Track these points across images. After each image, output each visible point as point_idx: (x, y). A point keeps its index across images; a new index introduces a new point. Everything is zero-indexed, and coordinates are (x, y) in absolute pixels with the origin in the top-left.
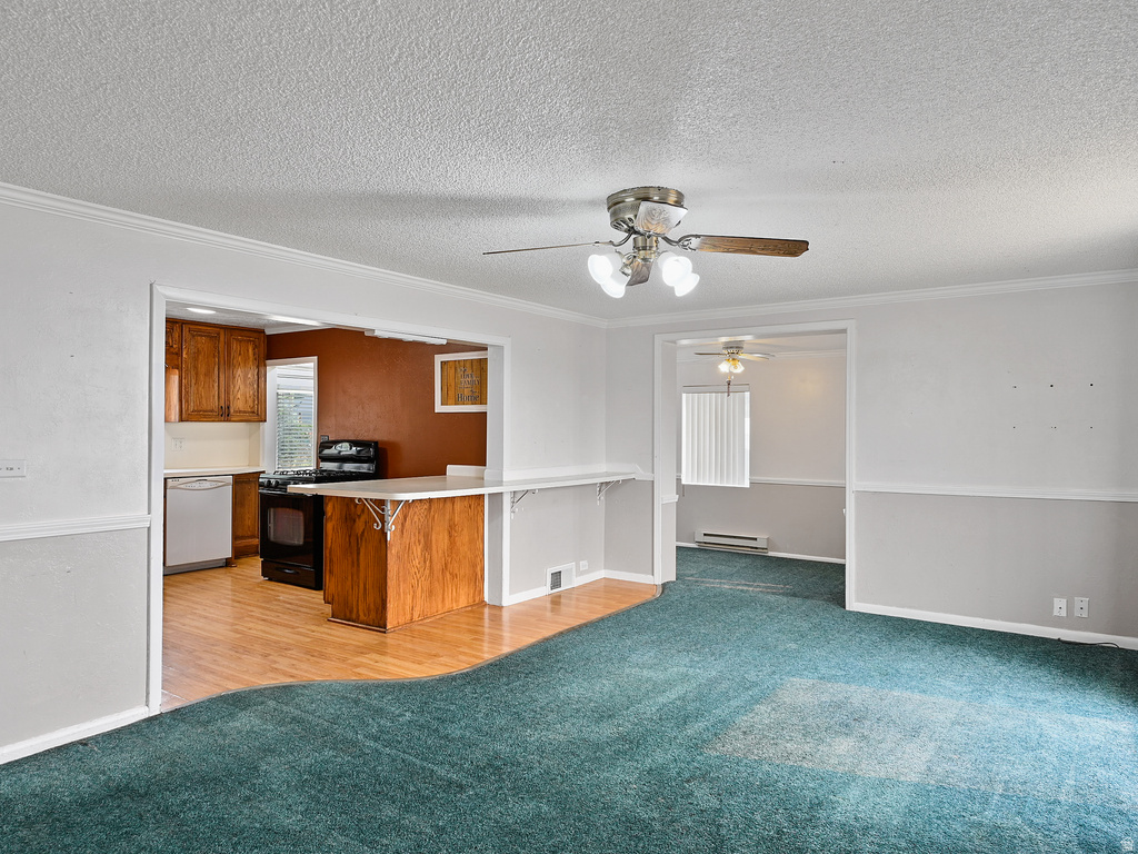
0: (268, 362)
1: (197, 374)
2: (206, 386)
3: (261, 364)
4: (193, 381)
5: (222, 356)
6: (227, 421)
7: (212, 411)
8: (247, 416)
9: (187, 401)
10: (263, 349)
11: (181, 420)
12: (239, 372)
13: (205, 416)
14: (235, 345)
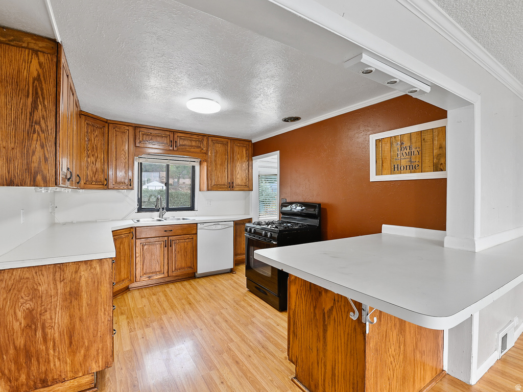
0: (253, 158)
1: (216, 164)
2: (221, 171)
3: (250, 159)
4: (214, 168)
5: (229, 154)
6: (232, 190)
7: (224, 185)
8: (242, 188)
9: (211, 179)
10: (251, 150)
11: (208, 190)
12: (238, 164)
13: (220, 188)
14: (236, 149)
